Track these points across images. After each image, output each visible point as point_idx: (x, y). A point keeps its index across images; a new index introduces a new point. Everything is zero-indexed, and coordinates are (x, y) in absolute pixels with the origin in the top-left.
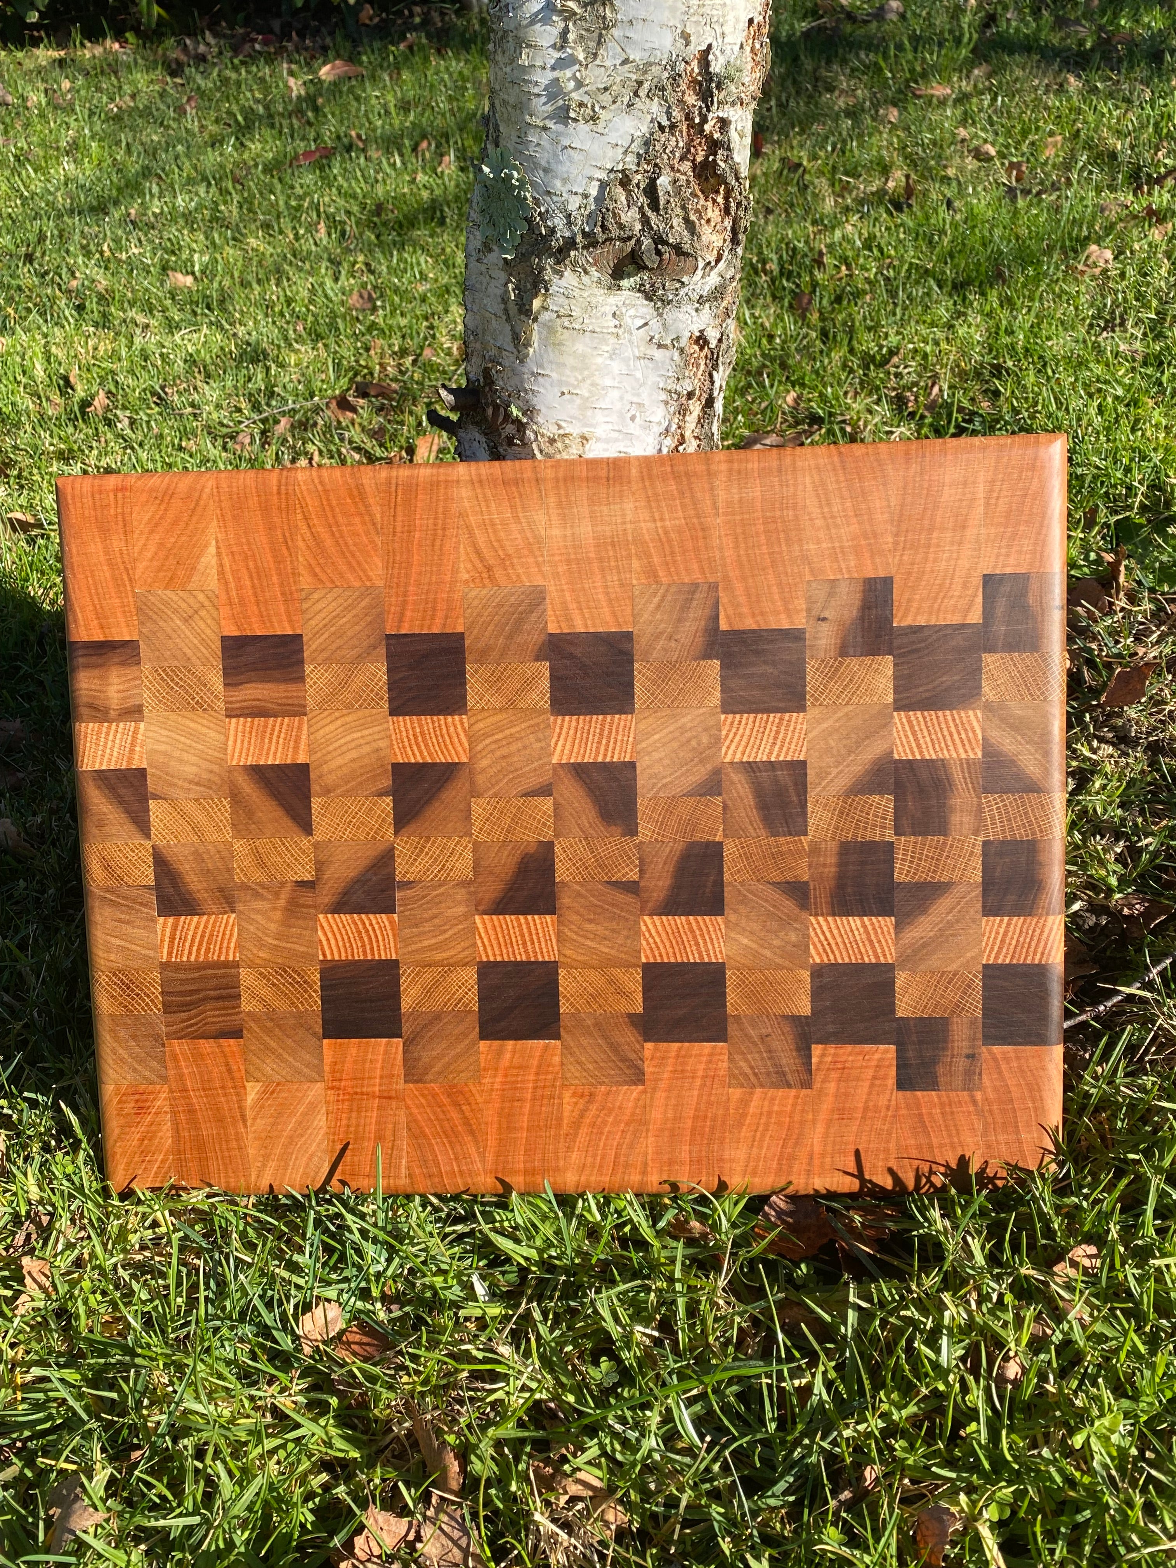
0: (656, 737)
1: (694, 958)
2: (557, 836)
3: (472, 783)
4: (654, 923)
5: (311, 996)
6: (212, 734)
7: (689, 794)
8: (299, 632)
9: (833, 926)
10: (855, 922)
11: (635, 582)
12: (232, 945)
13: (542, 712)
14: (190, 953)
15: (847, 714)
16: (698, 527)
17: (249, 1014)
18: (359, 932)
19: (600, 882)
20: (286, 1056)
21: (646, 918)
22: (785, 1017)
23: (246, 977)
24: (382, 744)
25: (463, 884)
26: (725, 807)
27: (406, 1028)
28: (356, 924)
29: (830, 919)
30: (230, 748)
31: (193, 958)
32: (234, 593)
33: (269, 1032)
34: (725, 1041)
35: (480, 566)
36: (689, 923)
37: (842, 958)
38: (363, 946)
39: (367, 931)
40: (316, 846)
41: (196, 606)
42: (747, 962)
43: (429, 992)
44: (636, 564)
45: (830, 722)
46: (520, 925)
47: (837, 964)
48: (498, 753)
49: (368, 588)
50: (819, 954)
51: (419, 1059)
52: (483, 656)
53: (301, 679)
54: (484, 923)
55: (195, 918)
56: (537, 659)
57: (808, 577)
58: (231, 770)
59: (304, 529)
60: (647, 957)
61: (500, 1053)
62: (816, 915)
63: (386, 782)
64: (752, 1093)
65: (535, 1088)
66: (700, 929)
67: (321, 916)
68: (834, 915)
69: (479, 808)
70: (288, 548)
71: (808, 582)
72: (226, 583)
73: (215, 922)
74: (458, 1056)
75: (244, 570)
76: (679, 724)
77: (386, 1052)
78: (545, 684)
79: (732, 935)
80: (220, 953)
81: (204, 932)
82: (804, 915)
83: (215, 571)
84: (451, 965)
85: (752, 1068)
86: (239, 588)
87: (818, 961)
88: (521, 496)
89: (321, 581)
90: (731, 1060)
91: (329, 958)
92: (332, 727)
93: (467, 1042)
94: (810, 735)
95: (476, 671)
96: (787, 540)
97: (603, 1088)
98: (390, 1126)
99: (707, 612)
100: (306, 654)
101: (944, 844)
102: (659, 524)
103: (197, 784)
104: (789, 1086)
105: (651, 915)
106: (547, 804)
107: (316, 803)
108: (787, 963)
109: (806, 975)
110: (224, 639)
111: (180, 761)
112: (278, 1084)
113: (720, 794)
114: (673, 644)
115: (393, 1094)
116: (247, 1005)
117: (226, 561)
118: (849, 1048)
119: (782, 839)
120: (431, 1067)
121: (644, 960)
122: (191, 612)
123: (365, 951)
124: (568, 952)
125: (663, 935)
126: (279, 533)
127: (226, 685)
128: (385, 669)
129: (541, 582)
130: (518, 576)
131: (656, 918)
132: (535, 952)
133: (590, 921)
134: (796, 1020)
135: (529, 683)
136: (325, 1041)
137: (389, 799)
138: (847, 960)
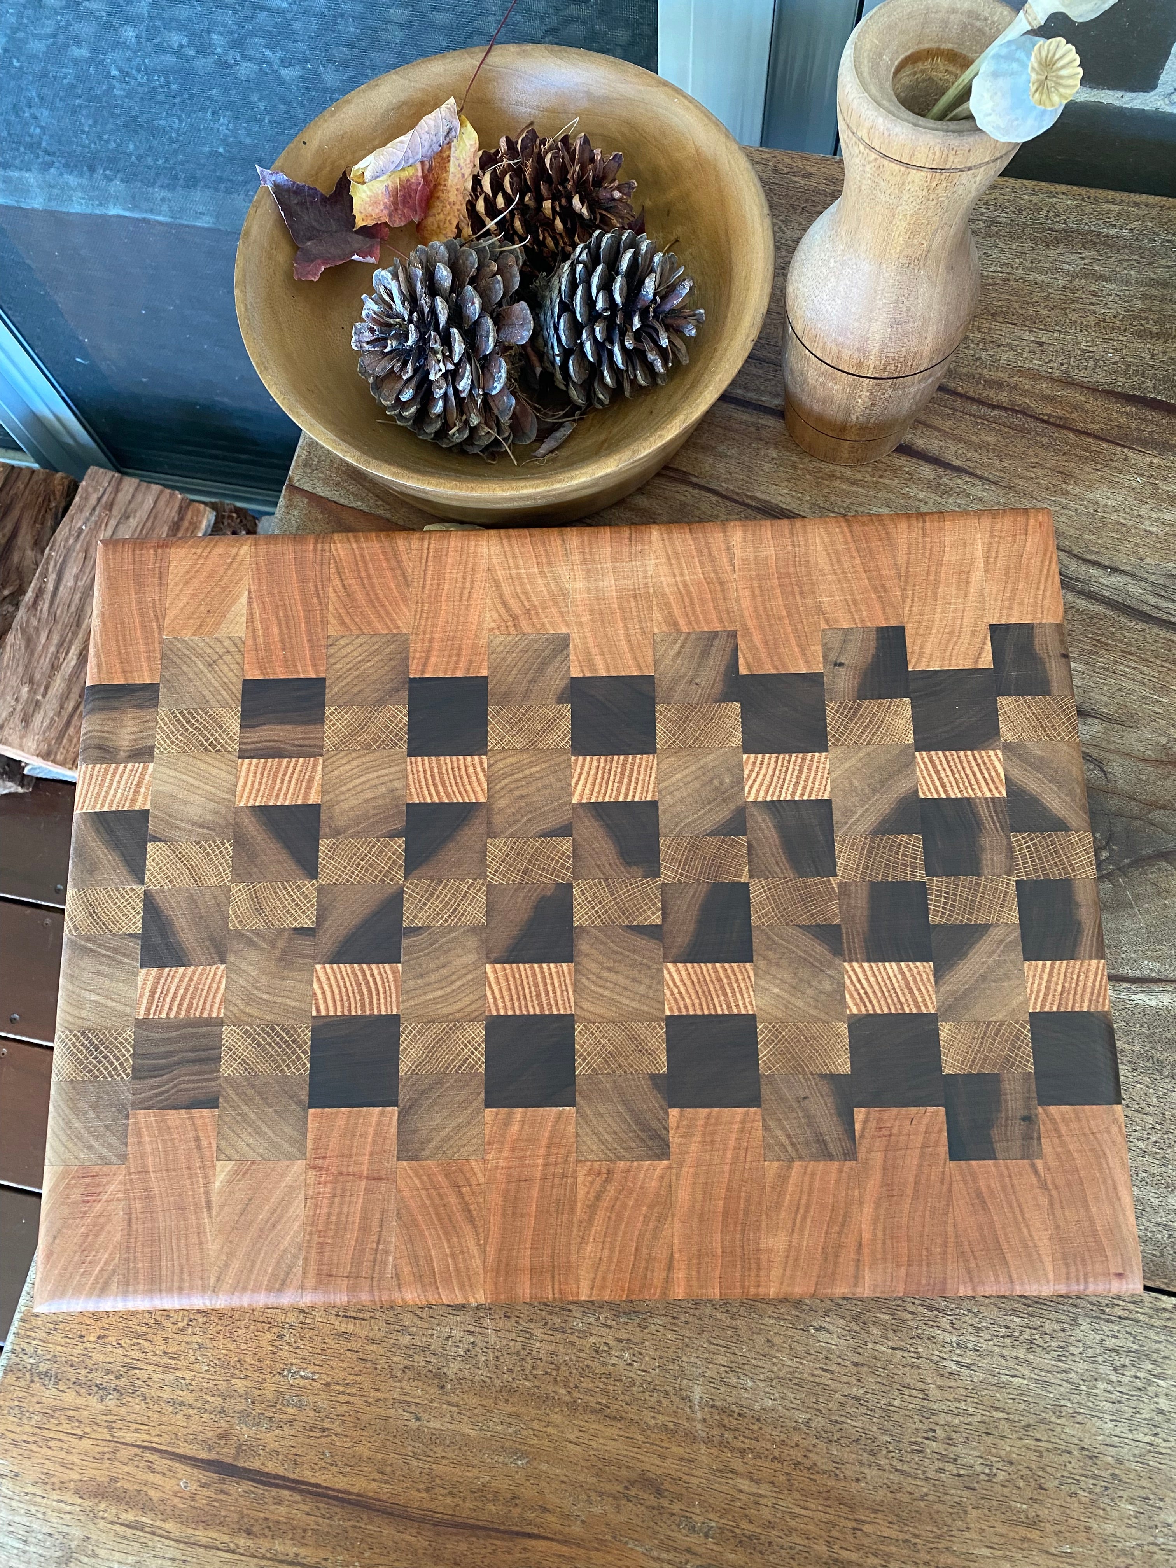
0: (679, 776)
1: (721, 1010)
2: (576, 878)
3: (489, 823)
4: (678, 971)
5: (299, 1058)
6: (223, 775)
7: (711, 834)
8: (322, 675)
9: (869, 973)
10: (892, 967)
11: (656, 631)
12: (218, 1000)
13: (563, 751)
14: (170, 1009)
15: (868, 754)
16: (715, 580)
17: (228, 1079)
18: (359, 984)
19: (621, 926)
20: (265, 1129)
21: (670, 965)
22: (823, 1076)
23: (229, 1036)
24: (397, 784)
25: (475, 929)
26: (750, 847)
27: (404, 1095)
28: (356, 975)
29: (865, 965)
30: (239, 789)
31: (172, 1015)
32: (261, 640)
33: (248, 1101)
34: (759, 1106)
35: (506, 616)
36: (716, 971)
37: (880, 1008)
38: (362, 999)
39: (367, 983)
40: (320, 890)
41: (221, 651)
42: (779, 1014)
43: (431, 1050)
44: (657, 615)
45: (853, 761)
46: (534, 974)
47: (876, 1015)
48: (517, 793)
49: (394, 635)
50: (856, 1004)
51: (415, 1132)
52: (505, 699)
53: (320, 720)
54: (495, 972)
55: (181, 970)
56: (560, 701)
57: (824, 626)
58: (238, 811)
59: (337, 582)
60: (671, 1009)
61: (507, 1123)
62: (851, 961)
63: (400, 824)
64: (790, 1168)
65: (546, 1165)
66: (728, 977)
67: (318, 967)
68: (869, 961)
69: (495, 848)
70: (319, 597)
71: (823, 630)
72: (254, 631)
73: (201, 974)
74: (459, 1127)
75: (273, 618)
76: (702, 763)
77: (379, 1123)
78: (566, 724)
79: (762, 983)
80: (204, 1008)
81: (189, 985)
82: (837, 961)
83: (244, 619)
84: (456, 1022)
85: (789, 1136)
86: (267, 634)
87: (855, 1011)
88: (547, 554)
89: (348, 628)
90: (766, 1128)
91: (323, 1013)
92: (347, 767)
93: (470, 1110)
94: (834, 775)
95: (498, 713)
96: (802, 592)
97: (622, 1164)
98: (378, 1215)
99: (727, 657)
100: (328, 697)
101: (978, 884)
102: (678, 579)
103: (202, 826)
104: (830, 1157)
105: (675, 962)
106: (566, 845)
107: (324, 844)
108: (822, 1016)
109: (843, 1028)
110: (246, 682)
111: (186, 802)
112: (253, 1163)
113: (744, 834)
114: (694, 687)
115: (383, 1173)
116: (226, 1069)
117: (257, 612)
118: (894, 1111)
119: (810, 880)
120: (429, 1141)
121: (668, 1013)
122: (215, 657)
123: (363, 1006)
124: (586, 1005)
125: (688, 983)
126: (311, 584)
127: (242, 727)
128: (406, 711)
129: (564, 630)
130: (543, 625)
131: (680, 965)
132: (549, 1004)
133: (610, 970)
134: (834, 1078)
135: (551, 725)
136: (311, 1111)
137: (401, 841)
138: (886, 1011)
